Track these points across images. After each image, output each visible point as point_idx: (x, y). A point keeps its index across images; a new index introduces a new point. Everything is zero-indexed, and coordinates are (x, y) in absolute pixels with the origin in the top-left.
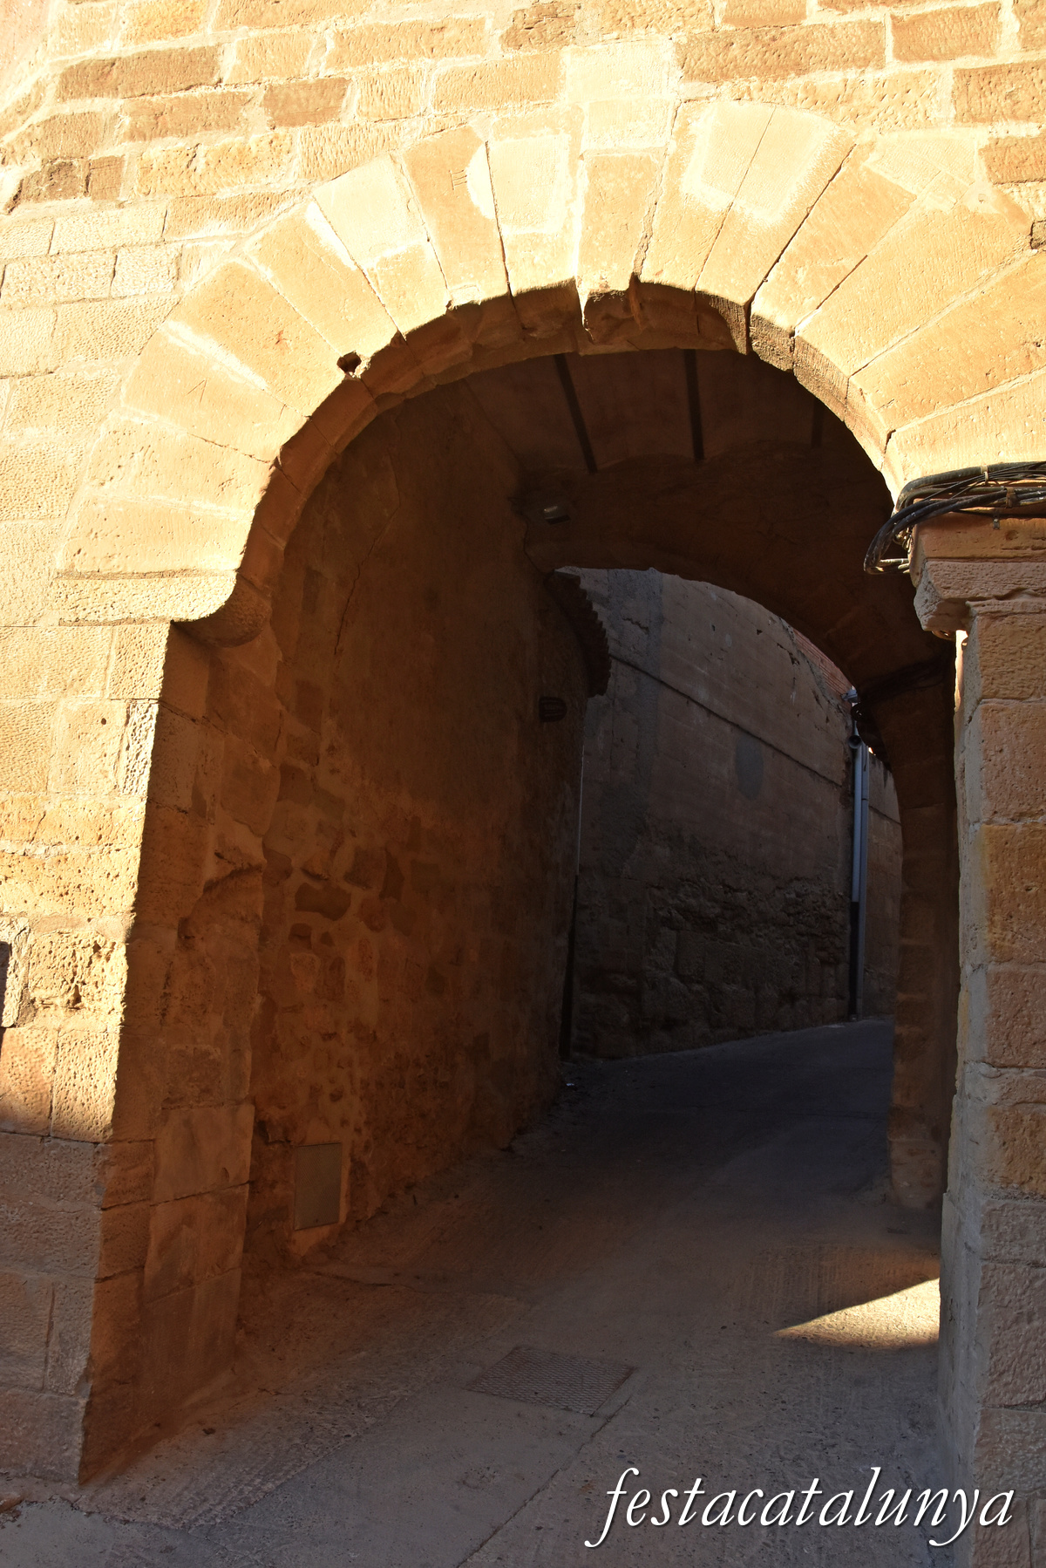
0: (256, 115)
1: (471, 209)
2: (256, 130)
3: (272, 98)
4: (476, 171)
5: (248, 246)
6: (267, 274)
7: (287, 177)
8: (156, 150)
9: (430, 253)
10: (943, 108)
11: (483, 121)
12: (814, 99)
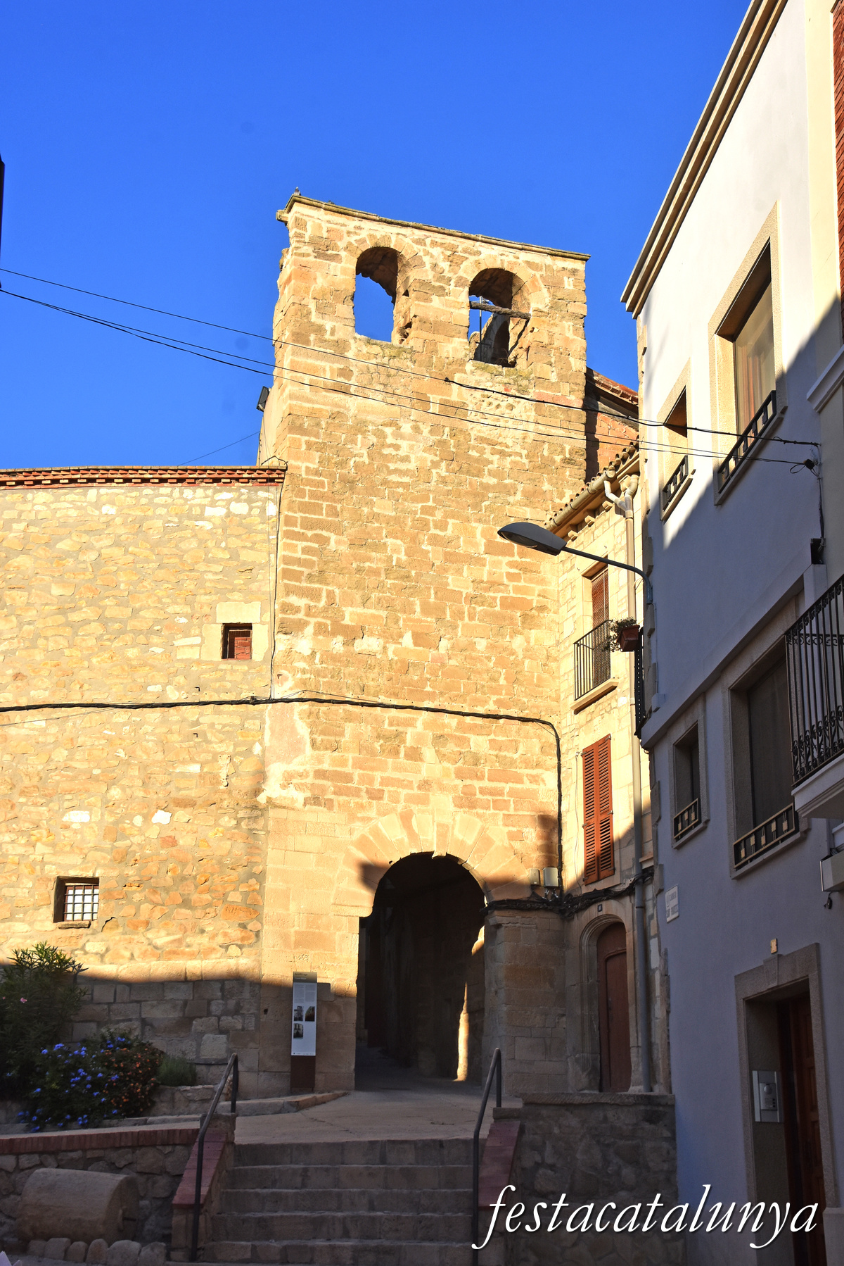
0: (363, 794)
1: (413, 830)
2: (365, 800)
3: (367, 792)
4: (414, 821)
5: (367, 830)
6: (371, 838)
7: (373, 813)
8: (342, 798)
9: (406, 840)
10: (500, 823)
11: (414, 808)
12: (478, 815)
